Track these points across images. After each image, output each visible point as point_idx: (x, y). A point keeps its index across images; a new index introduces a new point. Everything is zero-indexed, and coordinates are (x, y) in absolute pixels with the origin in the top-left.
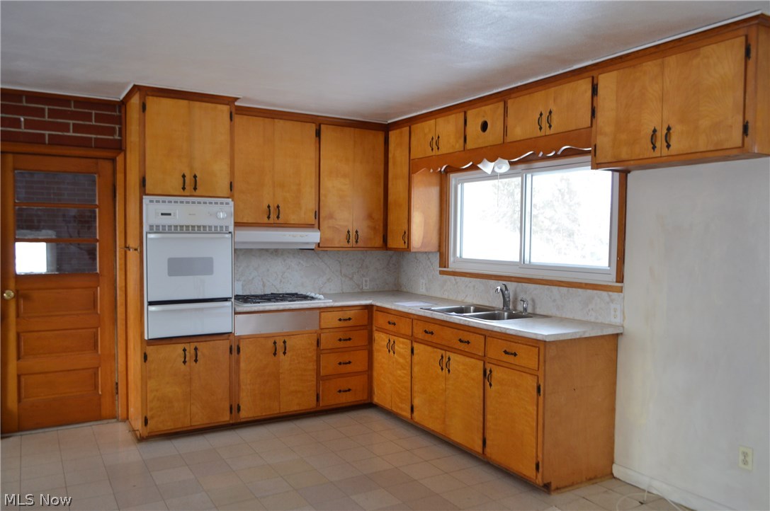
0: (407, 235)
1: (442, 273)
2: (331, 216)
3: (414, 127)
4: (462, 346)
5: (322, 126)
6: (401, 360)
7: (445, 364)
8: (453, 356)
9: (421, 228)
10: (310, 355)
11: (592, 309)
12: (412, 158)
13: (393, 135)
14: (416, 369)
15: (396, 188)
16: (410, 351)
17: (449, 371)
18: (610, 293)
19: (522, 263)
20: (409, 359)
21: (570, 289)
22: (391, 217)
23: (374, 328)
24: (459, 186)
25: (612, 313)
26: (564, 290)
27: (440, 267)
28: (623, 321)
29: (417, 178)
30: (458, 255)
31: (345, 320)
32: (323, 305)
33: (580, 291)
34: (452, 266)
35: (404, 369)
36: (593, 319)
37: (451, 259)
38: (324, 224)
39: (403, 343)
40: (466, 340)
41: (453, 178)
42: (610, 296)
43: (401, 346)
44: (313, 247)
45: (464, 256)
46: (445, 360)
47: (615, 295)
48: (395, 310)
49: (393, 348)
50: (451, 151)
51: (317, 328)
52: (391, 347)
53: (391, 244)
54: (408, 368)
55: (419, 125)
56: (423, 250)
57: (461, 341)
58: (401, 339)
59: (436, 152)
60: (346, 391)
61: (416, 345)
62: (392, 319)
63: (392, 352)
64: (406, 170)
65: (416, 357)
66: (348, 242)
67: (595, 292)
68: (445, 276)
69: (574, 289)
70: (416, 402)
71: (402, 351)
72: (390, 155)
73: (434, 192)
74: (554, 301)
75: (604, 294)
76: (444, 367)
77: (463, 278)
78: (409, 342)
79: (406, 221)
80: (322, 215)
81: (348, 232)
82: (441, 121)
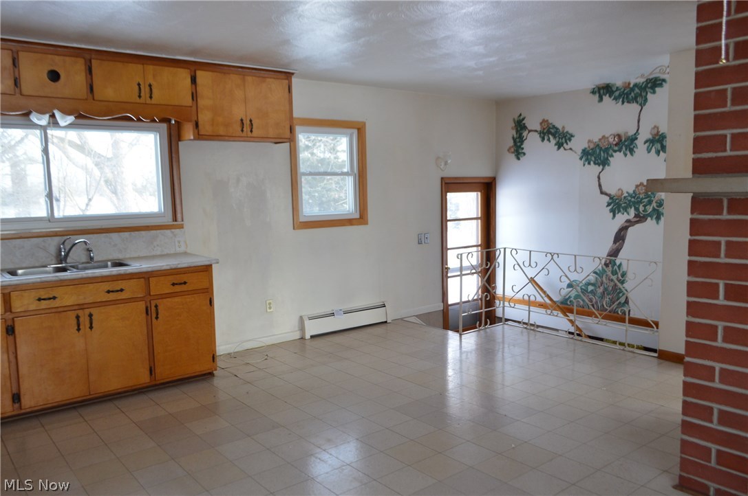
11: (158, 246)
18: (173, 230)
19: (51, 218)
21: (132, 233)
25: (177, 244)
26: (126, 234)
28: (186, 248)
33: (143, 233)
36: (159, 253)
42: (173, 233)
47: (177, 231)
67: (158, 231)
69: (136, 232)
74: (115, 245)
75: (168, 232)
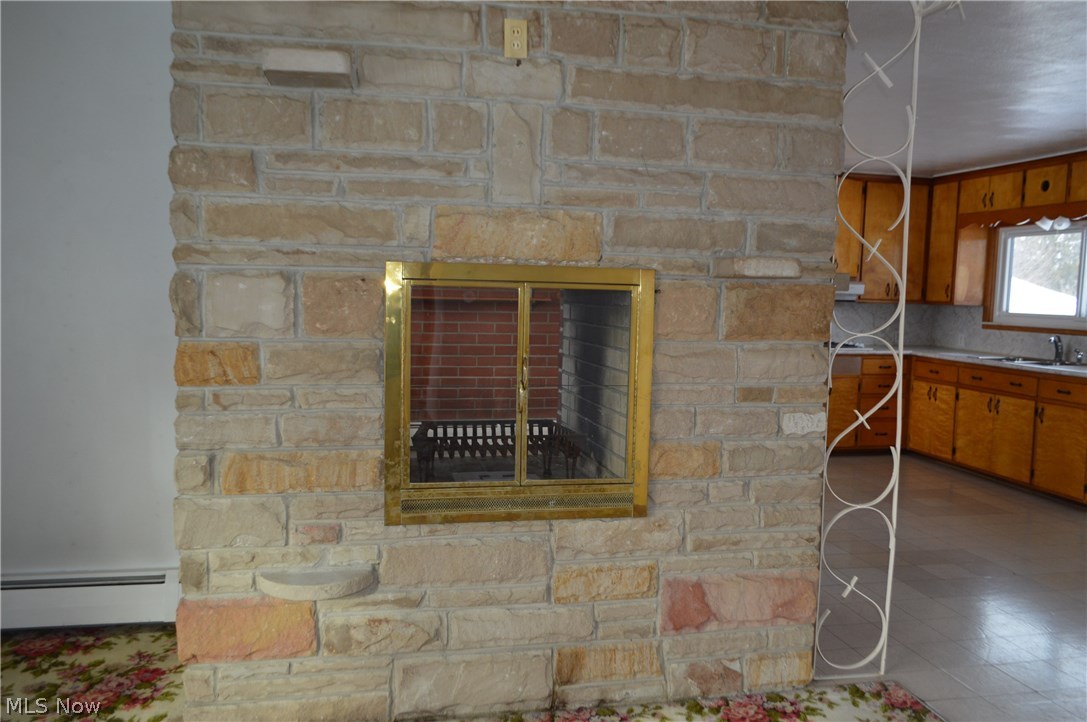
0: (950, 288)
1: (984, 327)
2: (872, 270)
3: (963, 183)
4: (1014, 389)
5: (869, 184)
6: (943, 406)
7: (992, 406)
8: (1002, 398)
9: (966, 283)
10: (851, 398)
12: (961, 212)
13: (938, 190)
14: (961, 413)
15: (940, 241)
16: (954, 396)
17: (998, 412)
19: (1078, 317)
20: (952, 403)
22: (933, 271)
23: (913, 378)
24: (1009, 241)
27: (984, 320)
29: (964, 233)
30: (1004, 309)
31: (885, 368)
32: (866, 352)
34: (997, 319)
35: (947, 414)
37: (996, 313)
38: (866, 277)
39: (947, 390)
40: (1018, 382)
41: (1003, 233)
43: (944, 392)
44: (854, 298)
45: (1011, 311)
46: (993, 403)
48: (939, 360)
49: (935, 395)
50: (1006, 207)
51: (859, 373)
52: (932, 394)
53: (931, 297)
54: (951, 413)
55: (971, 181)
56: (966, 303)
57: (1012, 384)
58: (945, 387)
59: (988, 208)
60: (882, 434)
61: (961, 391)
62: (935, 367)
63: (933, 399)
64: (952, 224)
65: (961, 403)
66: (888, 295)
68: (989, 331)
70: (960, 443)
71: (945, 397)
72: (934, 210)
73: (981, 245)
76: (993, 408)
77: (1009, 332)
78: (953, 389)
79: (950, 275)
80: (864, 268)
81: (888, 285)
82: (996, 179)
